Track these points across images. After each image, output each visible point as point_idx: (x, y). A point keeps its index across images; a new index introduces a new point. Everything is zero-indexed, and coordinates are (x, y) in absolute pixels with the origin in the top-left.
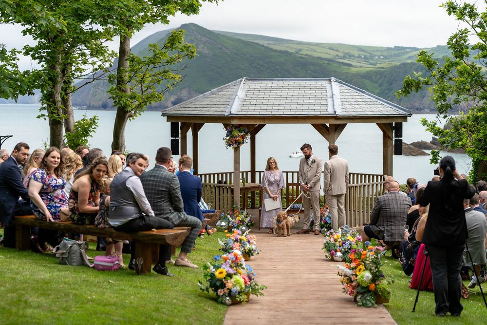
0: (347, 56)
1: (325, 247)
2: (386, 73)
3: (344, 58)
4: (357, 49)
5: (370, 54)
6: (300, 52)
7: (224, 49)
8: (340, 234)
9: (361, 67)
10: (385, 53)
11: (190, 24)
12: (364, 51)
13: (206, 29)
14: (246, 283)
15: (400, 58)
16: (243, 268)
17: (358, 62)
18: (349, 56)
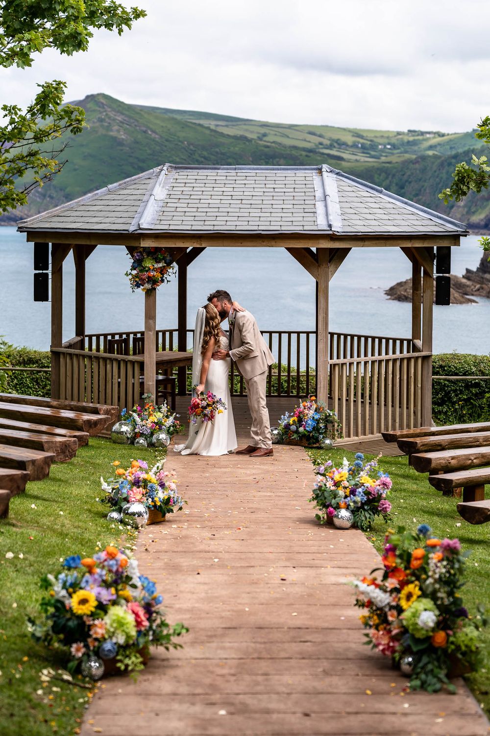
0: (335, 144)
1: (317, 497)
2: (395, 170)
3: (331, 147)
4: (351, 134)
5: (371, 141)
6: (265, 139)
7: (150, 133)
8: (345, 472)
9: (357, 161)
10: (394, 141)
11: (98, 95)
12: (362, 137)
13: (122, 103)
14: (138, 623)
15: (416, 148)
16: (134, 586)
17: (353, 154)
18: (339, 144)
